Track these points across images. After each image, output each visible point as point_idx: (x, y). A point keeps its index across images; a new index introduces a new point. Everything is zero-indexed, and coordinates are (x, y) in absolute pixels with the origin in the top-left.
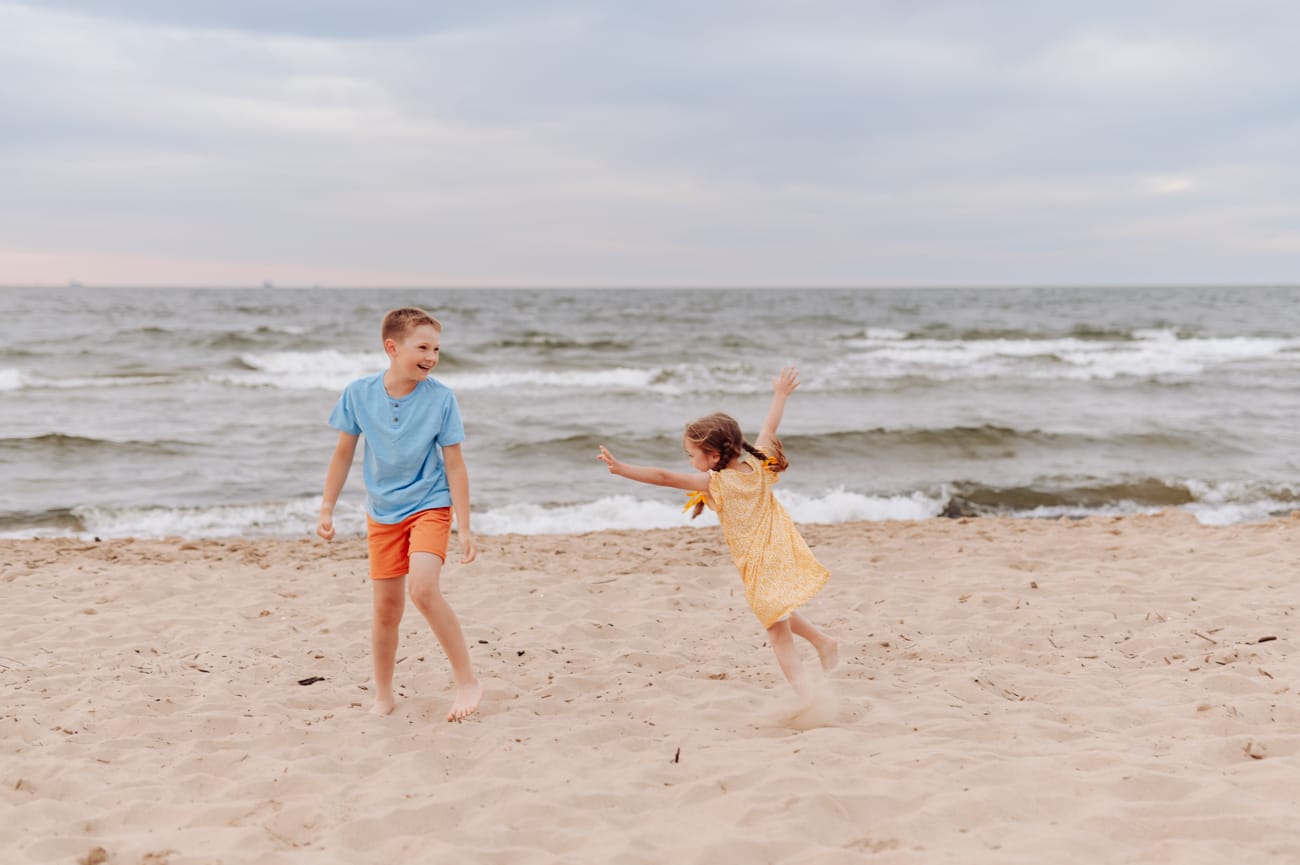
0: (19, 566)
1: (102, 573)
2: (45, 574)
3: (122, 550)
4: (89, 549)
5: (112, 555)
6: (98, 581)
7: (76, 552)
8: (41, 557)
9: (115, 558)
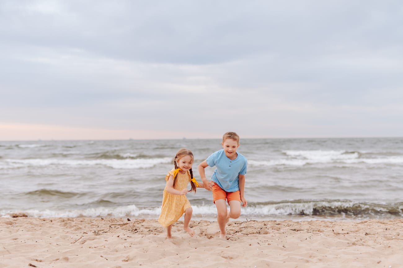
0: (91, 234)
1: (129, 240)
2: (101, 240)
3: (139, 225)
4: (124, 224)
5: (134, 228)
6: (125, 245)
7: (119, 226)
8: (102, 229)
9: (136, 230)
